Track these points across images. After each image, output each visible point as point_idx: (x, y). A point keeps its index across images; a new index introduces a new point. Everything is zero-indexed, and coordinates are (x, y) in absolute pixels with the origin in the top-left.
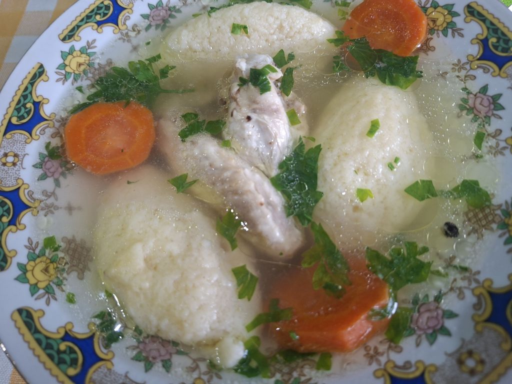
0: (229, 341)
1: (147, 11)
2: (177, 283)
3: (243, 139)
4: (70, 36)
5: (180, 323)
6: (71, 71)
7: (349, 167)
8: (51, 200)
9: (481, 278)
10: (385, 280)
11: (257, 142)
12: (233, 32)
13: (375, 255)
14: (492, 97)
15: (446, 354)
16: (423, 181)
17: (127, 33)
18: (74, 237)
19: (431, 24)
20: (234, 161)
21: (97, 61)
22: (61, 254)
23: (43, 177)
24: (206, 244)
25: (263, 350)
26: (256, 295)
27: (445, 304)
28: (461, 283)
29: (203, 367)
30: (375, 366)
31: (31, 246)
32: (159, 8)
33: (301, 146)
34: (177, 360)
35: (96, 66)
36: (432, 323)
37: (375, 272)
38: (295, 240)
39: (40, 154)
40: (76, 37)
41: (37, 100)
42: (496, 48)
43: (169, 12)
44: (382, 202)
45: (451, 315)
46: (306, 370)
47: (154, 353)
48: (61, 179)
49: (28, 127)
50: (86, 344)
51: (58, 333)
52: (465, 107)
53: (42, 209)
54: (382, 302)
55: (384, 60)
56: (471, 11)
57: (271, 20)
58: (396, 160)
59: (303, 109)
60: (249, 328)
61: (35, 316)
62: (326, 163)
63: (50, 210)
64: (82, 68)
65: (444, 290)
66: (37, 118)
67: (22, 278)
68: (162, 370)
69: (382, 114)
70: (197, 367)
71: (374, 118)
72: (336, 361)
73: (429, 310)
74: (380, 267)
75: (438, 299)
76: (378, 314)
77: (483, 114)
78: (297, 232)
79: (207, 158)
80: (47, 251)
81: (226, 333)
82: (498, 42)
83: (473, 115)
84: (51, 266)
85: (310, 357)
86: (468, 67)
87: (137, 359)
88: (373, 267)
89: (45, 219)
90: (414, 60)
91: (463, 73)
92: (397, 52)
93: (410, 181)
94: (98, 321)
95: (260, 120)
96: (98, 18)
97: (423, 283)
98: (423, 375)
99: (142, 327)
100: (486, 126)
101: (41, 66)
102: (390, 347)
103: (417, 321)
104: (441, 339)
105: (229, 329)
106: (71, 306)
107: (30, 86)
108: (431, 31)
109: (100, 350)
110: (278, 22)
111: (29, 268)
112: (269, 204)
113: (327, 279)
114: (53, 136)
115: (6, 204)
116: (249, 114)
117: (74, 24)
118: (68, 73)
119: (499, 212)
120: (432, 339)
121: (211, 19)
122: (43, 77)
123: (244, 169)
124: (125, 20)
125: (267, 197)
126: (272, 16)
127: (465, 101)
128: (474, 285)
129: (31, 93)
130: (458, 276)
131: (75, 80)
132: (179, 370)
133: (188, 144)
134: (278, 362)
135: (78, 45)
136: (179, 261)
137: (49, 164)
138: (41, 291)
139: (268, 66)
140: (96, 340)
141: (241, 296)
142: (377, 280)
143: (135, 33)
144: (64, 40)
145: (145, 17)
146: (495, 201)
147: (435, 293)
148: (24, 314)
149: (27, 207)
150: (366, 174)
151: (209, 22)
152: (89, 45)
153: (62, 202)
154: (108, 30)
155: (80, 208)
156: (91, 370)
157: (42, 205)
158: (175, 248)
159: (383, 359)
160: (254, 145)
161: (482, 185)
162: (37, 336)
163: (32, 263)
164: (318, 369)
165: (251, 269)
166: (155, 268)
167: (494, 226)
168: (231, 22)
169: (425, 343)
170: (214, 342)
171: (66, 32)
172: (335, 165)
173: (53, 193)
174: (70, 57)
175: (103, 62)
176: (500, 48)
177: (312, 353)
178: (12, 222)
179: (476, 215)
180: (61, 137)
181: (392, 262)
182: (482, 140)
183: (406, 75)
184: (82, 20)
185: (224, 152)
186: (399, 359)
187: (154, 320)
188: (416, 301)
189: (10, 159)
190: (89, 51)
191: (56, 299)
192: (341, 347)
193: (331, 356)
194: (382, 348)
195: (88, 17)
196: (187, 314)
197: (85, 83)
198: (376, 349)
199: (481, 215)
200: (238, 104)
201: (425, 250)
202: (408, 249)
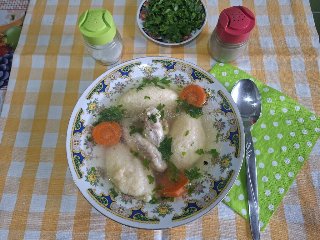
0: (148, 195)
1: (115, 86)
2: (133, 180)
3: (149, 136)
4: (89, 97)
5: (135, 191)
6: (91, 110)
7: (180, 145)
8: (91, 155)
9: (213, 177)
10: (188, 178)
11: (154, 137)
12: (145, 98)
13: (186, 171)
14: (223, 123)
15: (202, 197)
16: (200, 149)
17: (108, 95)
18: (99, 166)
19: (208, 96)
20: (147, 143)
21: (99, 105)
22: (97, 172)
23: (87, 148)
24: (140, 169)
25: (156, 197)
26: (154, 183)
27: (203, 184)
28: (208, 179)
29: (141, 202)
30: (185, 200)
31: (88, 170)
32: (119, 85)
33: (167, 137)
34: (133, 200)
35: (99, 107)
36: (200, 189)
37: (186, 176)
38: (164, 167)
39: (85, 140)
40: (91, 97)
41: (81, 121)
42: (225, 107)
43: (122, 86)
44: (189, 155)
45: (205, 187)
46: (168, 202)
47: (127, 199)
48: (93, 148)
49: (80, 131)
50: (108, 197)
51: (100, 195)
52: (215, 125)
53: (89, 158)
54: (187, 184)
55: (192, 108)
56: (220, 93)
57: (157, 95)
58: (193, 143)
59: (167, 126)
60: (152, 192)
61: (93, 191)
62: (174, 143)
63: (91, 158)
64: (95, 108)
65: (204, 180)
66: (83, 128)
67: (87, 180)
68: (129, 203)
69: (190, 128)
70: (139, 202)
71: (188, 129)
72: (175, 199)
73: (199, 186)
74: (187, 174)
75: (202, 183)
76: (186, 187)
77: (219, 128)
78: (165, 165)
79: (138, 142)
80: (93, 171)
81: (146, 193)
82: (226, 105)
83: (217, 128)
84: (95, 176)
85: (168, 199)
86: (217, 111)
87: (123, 201)
88: (185, 174)
89: (90, 161)
90: (201, 108)
91: (215, 114)
92: (196, 105)
93: (197, 149)
94: (111, 191)
95: (155, 131)
96: (98, 90)
97: (198, 179)
98: (196, 202)
99: (124, 192)
100: (220, 132)
101: (81, 109)
102: (189, 196)
103: (196, 189)
104: (201, 193)
105: (147, 192)
106: (103, 187)
107: (79, 117)
108: (208, 98)
109: (112, 199)
110: (159, 96)
111: (88, 177)
112: (157, 156)
113: (173, 178)
114: (88, 133)
115: (78, 157)
116: (151, 129)
117: (90, 93)
118: (90, 111)
119: (220, 159)
120: (199, 193)
121: (138, 94)
122: (83, 113)
123: (150, 145)
124: (108, 90)
125: (157, 155)
126: (157, 94)
127: (215, 123)
128: (211, 179)
129: (79, 119)
130: (208, 177)
131: (93, 113)
132: (134, 203)
133: (132, 137)
134: (160, 200)
135: (93, 100)
136: (133, 174)
137: (88, 143)
138: (93, 184)
139: (157, 114)
140: (111, 196)
141: (150, 183)
142: (186, 178)
143: (111, 94)
144: (88, 99)
145: (114, 88)
146: (220, 156)
147: (201, 181)
148: (90, 190)
149: (84, 158)
150: (185, 147)
151: (137, 94)
152: (96, 100)
153: (94, 155)
154: (102, 94)
155: (99, 157)
156: (111, 204)
157: (89, 157)
158: (131, 170)
159: (187, 199)
160: (153, 138)
161: (217, 150)
162: (95, 196)
163: (89, 175)
164: (170, 201)
165: (153, 176)
166: (126, 176)
167: (218, 163)
168: (145, 95)
169: (197, 194)
170: (143, 196)
171: (88, 96)
172: (176, 144)
173: (91, 153)
174: (90, 105)
175: (101, 106)
176: (226, 107)
177: (169, 198)
178: (81, 163)
179: (214, 159)
180: (91, 133)
181: (190, 173)
182: (218, 137)
183: (198, 114)
184: (93, 91)
185: (144, 139)
186: (190, 198)
187: (127, 190)
188: (196, 184)
189: (76, 142)
190: (96, 102)
191: (98, 186)
192: (176, 196)
193: (174, 198)
194: (187, 196)
195: (95, 90)
196: (136, 188)
197: (96, 114)
198: (185, 196)
199: (215, 159)
200: (147, 125)
201: (199, 169)
202: (195, 169)
